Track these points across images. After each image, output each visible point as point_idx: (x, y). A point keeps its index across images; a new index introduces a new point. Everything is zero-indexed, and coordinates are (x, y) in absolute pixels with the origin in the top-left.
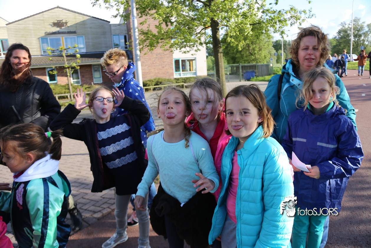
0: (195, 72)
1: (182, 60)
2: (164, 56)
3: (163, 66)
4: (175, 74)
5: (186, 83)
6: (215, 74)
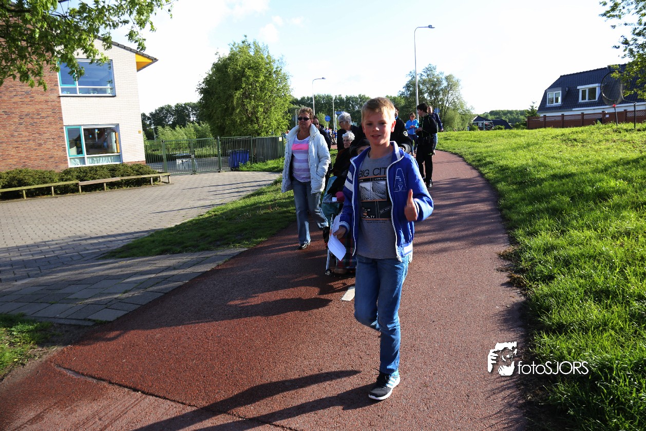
0: (119, 155)
1: (84, 129)
2: (41, 120)
3: (40, 142)
4: (70, 159)
5: (85, 180)
6: (164, 157)
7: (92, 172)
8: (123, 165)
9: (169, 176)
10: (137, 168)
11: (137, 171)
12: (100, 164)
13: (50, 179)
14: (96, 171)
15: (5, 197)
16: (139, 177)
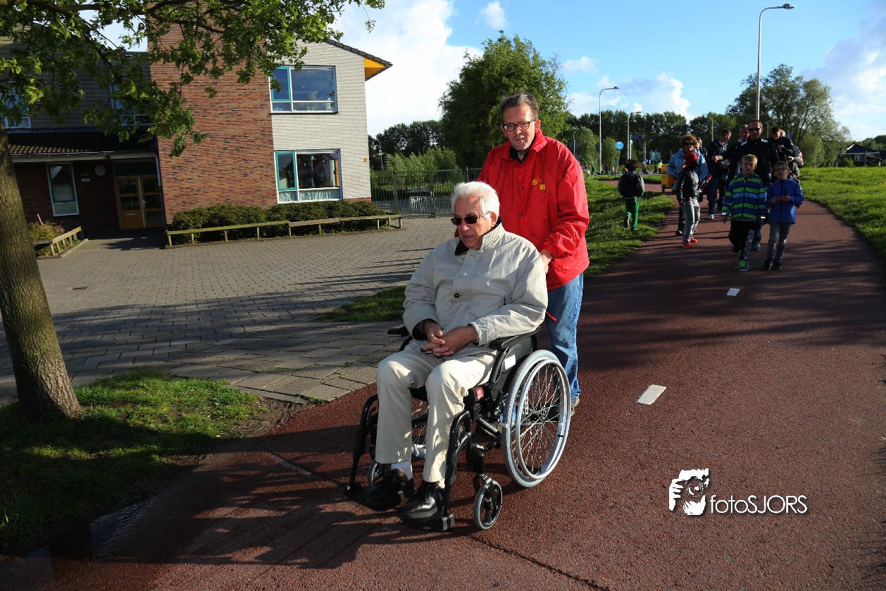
0: (339, 189)
1: (297, 155)
2: (249, 144)
4: (280, 193)
5: (296, 221)
6: (395, 193)
7: (305, 210)
8: (343, 202)
9: (400, 218)
10: (360, 207)
11: (360, 211)
12: (316, 200)
13: (256, 217)
14: (310, 209)
15: (205, 238)
16: (362, 218)
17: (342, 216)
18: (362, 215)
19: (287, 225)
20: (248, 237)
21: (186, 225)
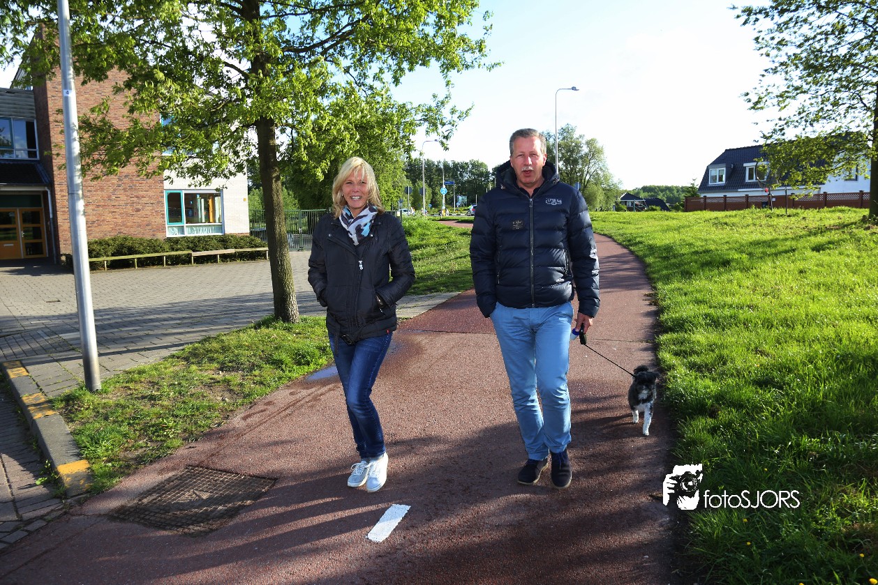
0: (220, 225)
1: (185, 194)
2: (140, 182)
3: (138, 207)
4: (169, 227)
5: (197, 251)
7: (201, 242)
13: (160, 248)
15: (114, 266)
16: (254, 249)
17: (236, 248)
18: (252, 247)
19: (189, 254)
20: (154, 265)
21: (98, 253)
